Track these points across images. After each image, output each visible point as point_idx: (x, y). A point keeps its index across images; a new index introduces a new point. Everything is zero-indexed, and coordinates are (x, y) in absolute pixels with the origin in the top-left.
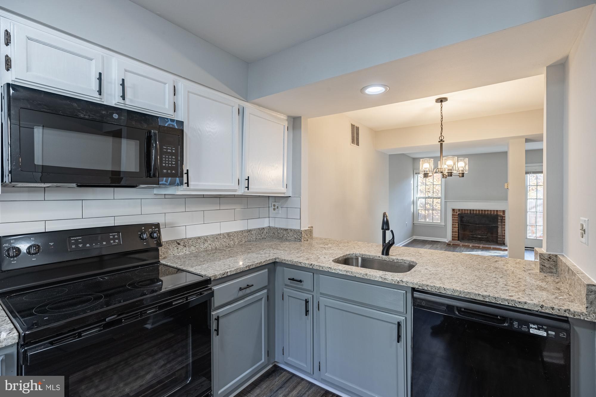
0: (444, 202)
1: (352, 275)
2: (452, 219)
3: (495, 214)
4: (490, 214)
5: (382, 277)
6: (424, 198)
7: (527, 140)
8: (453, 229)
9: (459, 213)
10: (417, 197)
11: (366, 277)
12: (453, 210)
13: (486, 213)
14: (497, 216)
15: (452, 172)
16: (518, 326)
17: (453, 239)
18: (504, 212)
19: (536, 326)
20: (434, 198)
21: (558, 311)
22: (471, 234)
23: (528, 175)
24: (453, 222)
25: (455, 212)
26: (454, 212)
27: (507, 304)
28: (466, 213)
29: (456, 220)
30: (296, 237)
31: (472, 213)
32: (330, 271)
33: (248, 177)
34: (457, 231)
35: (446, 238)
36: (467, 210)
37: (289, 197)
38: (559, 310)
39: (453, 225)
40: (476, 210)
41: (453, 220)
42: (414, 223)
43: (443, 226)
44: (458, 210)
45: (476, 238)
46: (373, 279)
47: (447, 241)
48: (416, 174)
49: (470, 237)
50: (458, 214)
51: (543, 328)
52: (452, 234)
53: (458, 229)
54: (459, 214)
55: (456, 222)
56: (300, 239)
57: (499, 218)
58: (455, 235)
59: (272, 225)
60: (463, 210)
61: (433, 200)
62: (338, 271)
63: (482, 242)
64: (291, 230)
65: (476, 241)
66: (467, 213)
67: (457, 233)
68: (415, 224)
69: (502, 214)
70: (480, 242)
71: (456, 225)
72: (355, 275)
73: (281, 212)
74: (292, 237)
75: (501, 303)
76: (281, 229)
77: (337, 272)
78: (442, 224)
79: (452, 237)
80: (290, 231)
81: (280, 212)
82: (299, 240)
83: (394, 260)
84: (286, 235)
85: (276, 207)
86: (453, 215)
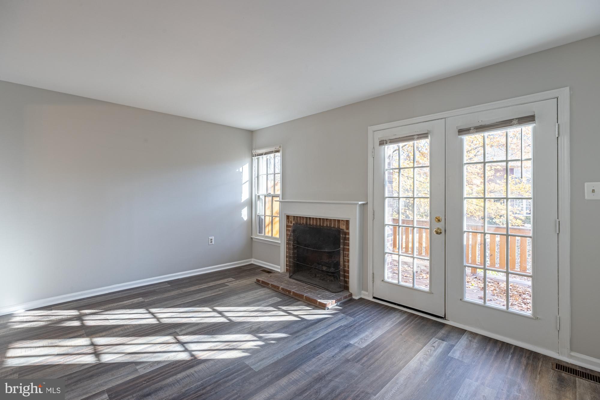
0: (282, 203)
2: (286, 234)
3: (336, 227)
4: (330, 226)
8: (287, 252)
9: (294, 222)
10: (256, 195)
12: (288, 217)
13: (325, 225)
14: (339, 231)
17: (287, 270)
18: (347, 222)
24: (287, 240)
25: (290, 222)
29: (291, 235)
34: (292, 255)
35: (280, 266)
36: (303, 217)
39: (287, 244)
40: (313, 219)
42: (252, 238)
44: (293, 218)
47: (281, 272)
50: (292, 224)
52: (287, 261)
53: (292, 251)
57: (342, 236)
58: (290, 262)
68: (254, 240)
69: (345, 228)
71: (290, 244)
78: (279, 242)
79: (287, 265)
86: (287, 226)
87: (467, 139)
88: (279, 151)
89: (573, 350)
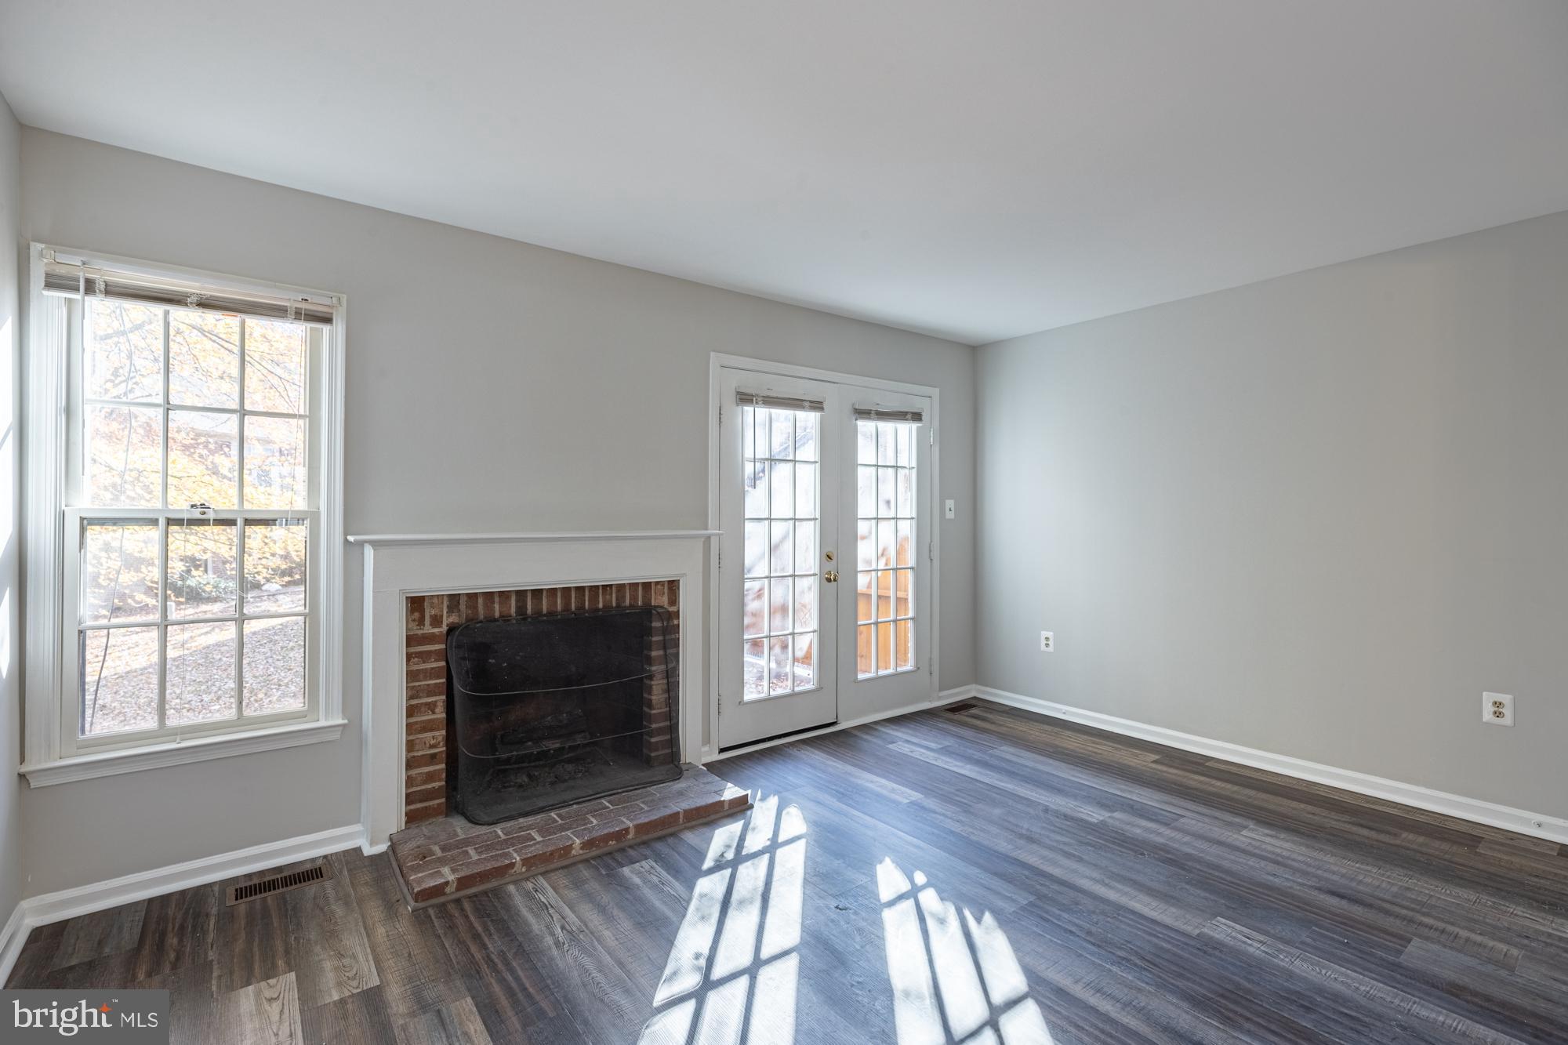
0: (335, 548)
2: (408, 673)
3: (640, 603)
4: (618, 606)
6: (154, 522)
8: (410, 746)
9: (454, 619)
12: (416, 604)
13: (601, 605)
14: (648, 611)
17: (412, 818)
18: (673, 586)
20: (248, 522)
23: (748, 409)
24: (414, 694)
26: (421, 622)
28: (497, 615)
29: (435, 674)
31: (529, 611)
34: (442, 748)
35: (357, 823)
36: (501, 593)
39: (411, 711)
40: (553, 592)
41: (412, 676)
42: (24, 774)
43: (336, 736)
44: (446, 603)
47: (372, 843)
48: (47, 286)
50: (444, 628)
52: (410, 781)
53: (444, 732)
54: (451, 630)
55: (433, 692)
57: (656, 624)
58: (430, 777)
60: (480, 600)
61: (240, 534)
67: (444, 766)
69: (664, 601)
71: (431, 707)
78: (322, 723)
79: (410, 799)
86: (411, 640)
87: (862, 425)
88: (327, 320)
89: (941, 689)
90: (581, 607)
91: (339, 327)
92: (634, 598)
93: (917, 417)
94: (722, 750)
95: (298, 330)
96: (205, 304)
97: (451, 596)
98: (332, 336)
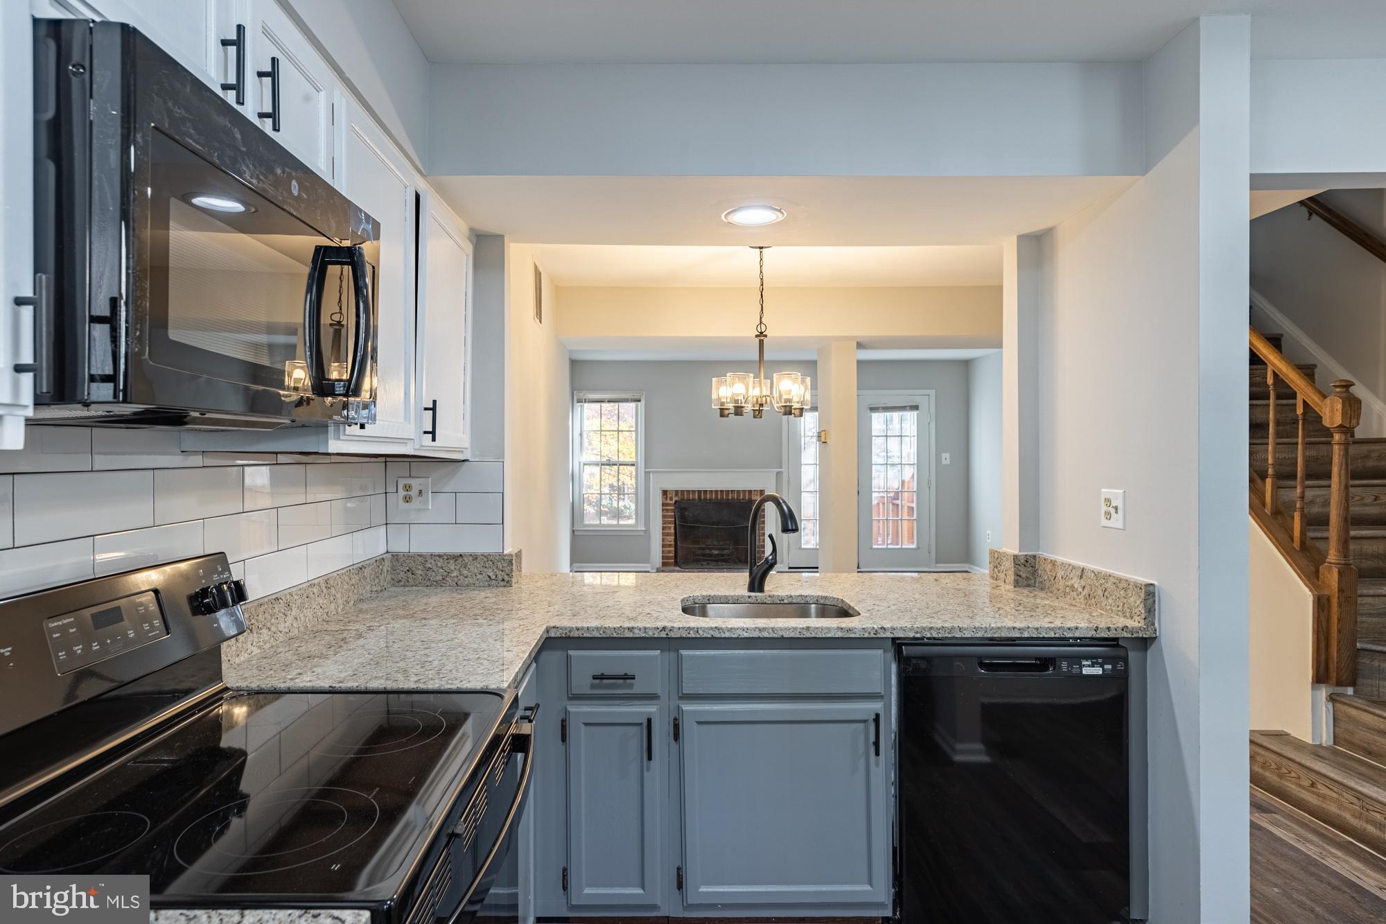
0: (643, 473)
1: (775, 635)
3: (747, 498)
4: (737, 498)
5: (842, 629)
6: (598, 465)
7: (860, 346)
8: (663, 540)
9: (677, 499)
10: (580, 463)
11: (808, 635)
12: (665, 493)
13: (730, 498)
14: (750, 502)
15: (791, 406)
16: (1068, 669)
17: (663, 565)
18: (762, 493)
19: (1089, 663)
20: (620, 465)
21: (1115, 632)
22: (700, 549)
24: (664, 523)
25: (668, 498)
26: (666, 499)
27: (1053, 635)
28: (691, 498)
29: (670, 517)
30: (491, 574)
31: (702, 498)
32: (718, 636)
33: (435, 402)
34: (673, 543)
35: (648, 563)
36: (693, 491)
37: (463, 461)
38: (1116, 630)
39: (664, 528)
40: (711, 491)
41: (664, 516)
42: (573, 531)
43: (642, 534)
44: (674, 493)
45: (711, 555)
46: (824, 636)
47: (652, 570)
48: (578, 402)
49: (698, 555)
50: (674, 502)
51: (1097, 663)
52: (663, 552)
53: (673, 537)
54: (676, 502)
55: (669, 523)
56: (506, 578)
58: (669, 552)
59: (400, 547)
60: (685, 493)
61: (619, 468)
62: (739, 632)
63: (720, 563)
64: (475, 557)
65: (708, 564)
66: (693, 499)
67: (673, 549)
68: (576, 533)
69: (757, 498)
70: (716, 565)
71: (670, 528)
72: (781, 633)
73: (436, 507)
74: (479, 576)
75: (1046, 636)
76: (440, 556)
77: (736, 636)
78: (639, 529)
79: (663, 558)
80: (471, 558)
81: (430, 508)
82: (502, 583)
83: (783, 600)
84: (455, 574)
85: (414, 492)
86: (664, 505)
87: (875, 416)
88: (639, 401)
89: (936, 563)
90: (722, 498)
91: (643, 401)
92: (744, 496)
93: (915, 408)
94: (790, 568)
95: (633, 405)
96: (609, 401)
97: (676, 491)
98: (641, 405)
